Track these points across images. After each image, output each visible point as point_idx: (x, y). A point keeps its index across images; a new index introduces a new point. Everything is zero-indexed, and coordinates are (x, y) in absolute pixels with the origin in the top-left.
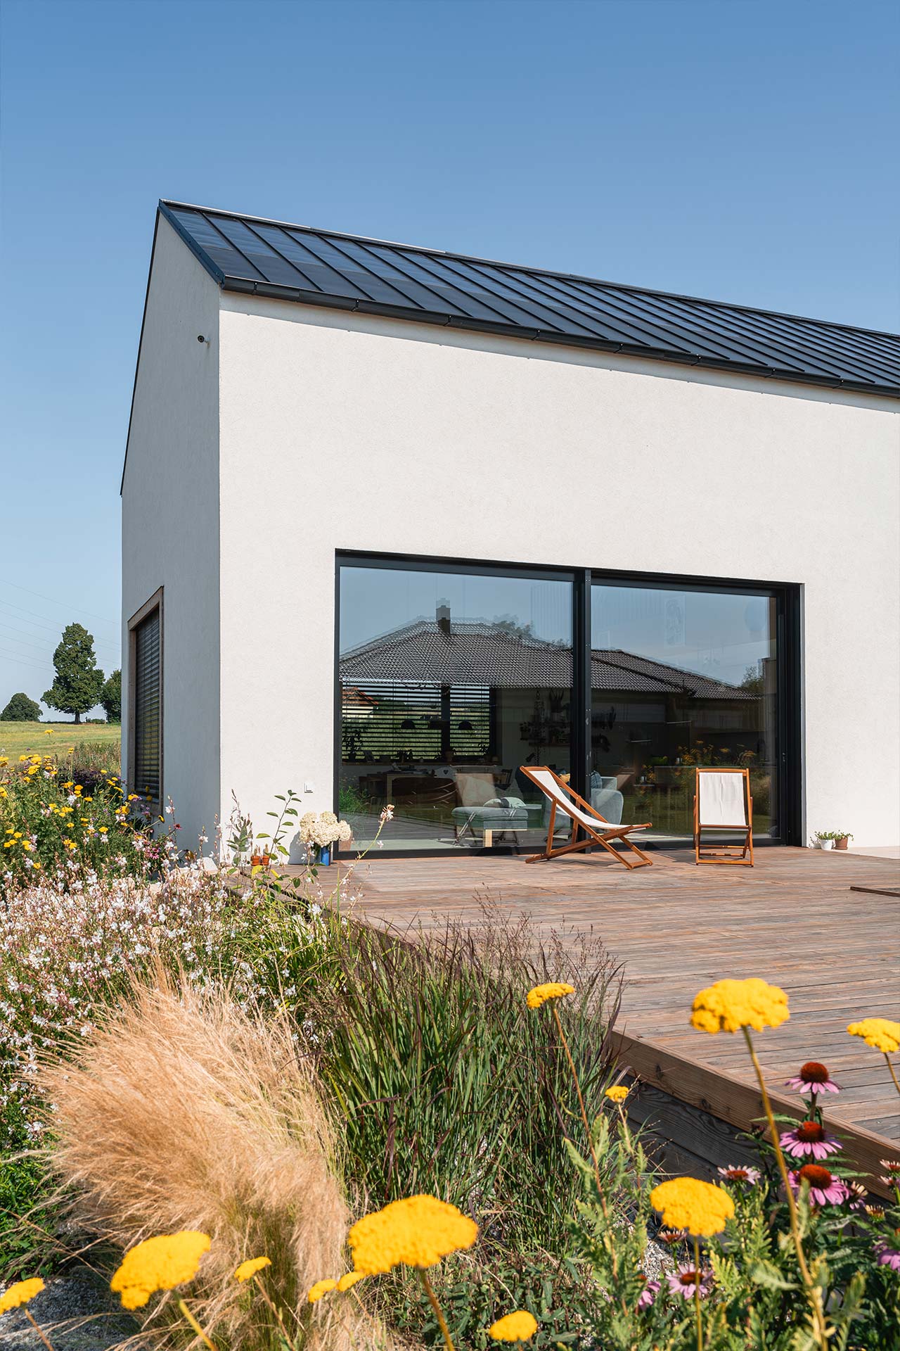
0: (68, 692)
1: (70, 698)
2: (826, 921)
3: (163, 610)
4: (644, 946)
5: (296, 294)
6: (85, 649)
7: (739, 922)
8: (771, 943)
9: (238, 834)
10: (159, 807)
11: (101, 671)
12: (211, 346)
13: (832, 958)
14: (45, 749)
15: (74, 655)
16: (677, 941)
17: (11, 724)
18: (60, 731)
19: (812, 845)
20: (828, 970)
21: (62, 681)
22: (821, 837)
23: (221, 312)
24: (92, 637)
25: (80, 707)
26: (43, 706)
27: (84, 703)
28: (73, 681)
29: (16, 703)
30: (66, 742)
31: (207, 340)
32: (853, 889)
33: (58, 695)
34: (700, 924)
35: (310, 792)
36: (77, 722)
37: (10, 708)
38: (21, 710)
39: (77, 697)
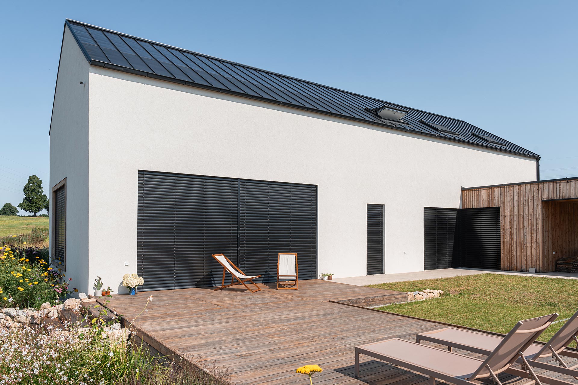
0: (30, 203)
1: (31, 206)
2: (317, 318)
3: (66, 187)
4: (250, 335)
5: (123, 69)
6: (39, 186)
7: (287, 321)
8: (296, 332)
9: (96, 283)
10: (64, 267)
11: (45, 195)
12: (85, 86)
13: (316, 338)
14: (19, 228)
15: (34, 188)
16: (263, 332)
17: (3, 217)
18: (26, 220)
19: (320, 278)
20: (313, 345)
21: (28, 199)
22: (323, 276)
23: (90, 73)
24: (41, 181)
25: (36, 210)
26: (19, 209)
27: (38, 208)
28: (33, 199)
29: (6, 207)
30: (29, 225)
31: (84, 84)
32: (330, 301)
33: (25, 205)
34: (273, 322)
35: (127, 265)
36: (35, 216)
37: (3, 209)
38: (8, 210)
39: (35, 206)
